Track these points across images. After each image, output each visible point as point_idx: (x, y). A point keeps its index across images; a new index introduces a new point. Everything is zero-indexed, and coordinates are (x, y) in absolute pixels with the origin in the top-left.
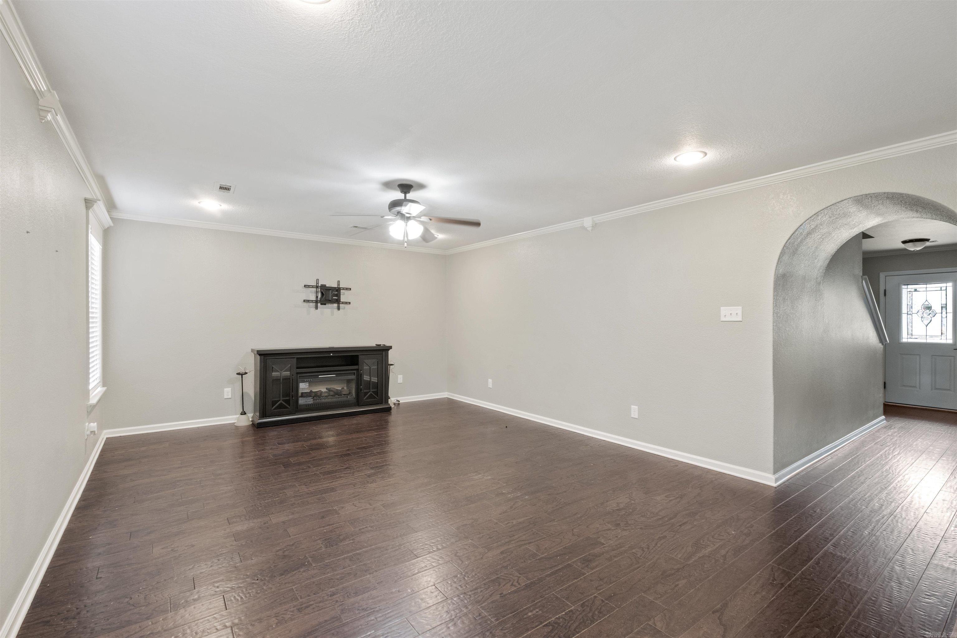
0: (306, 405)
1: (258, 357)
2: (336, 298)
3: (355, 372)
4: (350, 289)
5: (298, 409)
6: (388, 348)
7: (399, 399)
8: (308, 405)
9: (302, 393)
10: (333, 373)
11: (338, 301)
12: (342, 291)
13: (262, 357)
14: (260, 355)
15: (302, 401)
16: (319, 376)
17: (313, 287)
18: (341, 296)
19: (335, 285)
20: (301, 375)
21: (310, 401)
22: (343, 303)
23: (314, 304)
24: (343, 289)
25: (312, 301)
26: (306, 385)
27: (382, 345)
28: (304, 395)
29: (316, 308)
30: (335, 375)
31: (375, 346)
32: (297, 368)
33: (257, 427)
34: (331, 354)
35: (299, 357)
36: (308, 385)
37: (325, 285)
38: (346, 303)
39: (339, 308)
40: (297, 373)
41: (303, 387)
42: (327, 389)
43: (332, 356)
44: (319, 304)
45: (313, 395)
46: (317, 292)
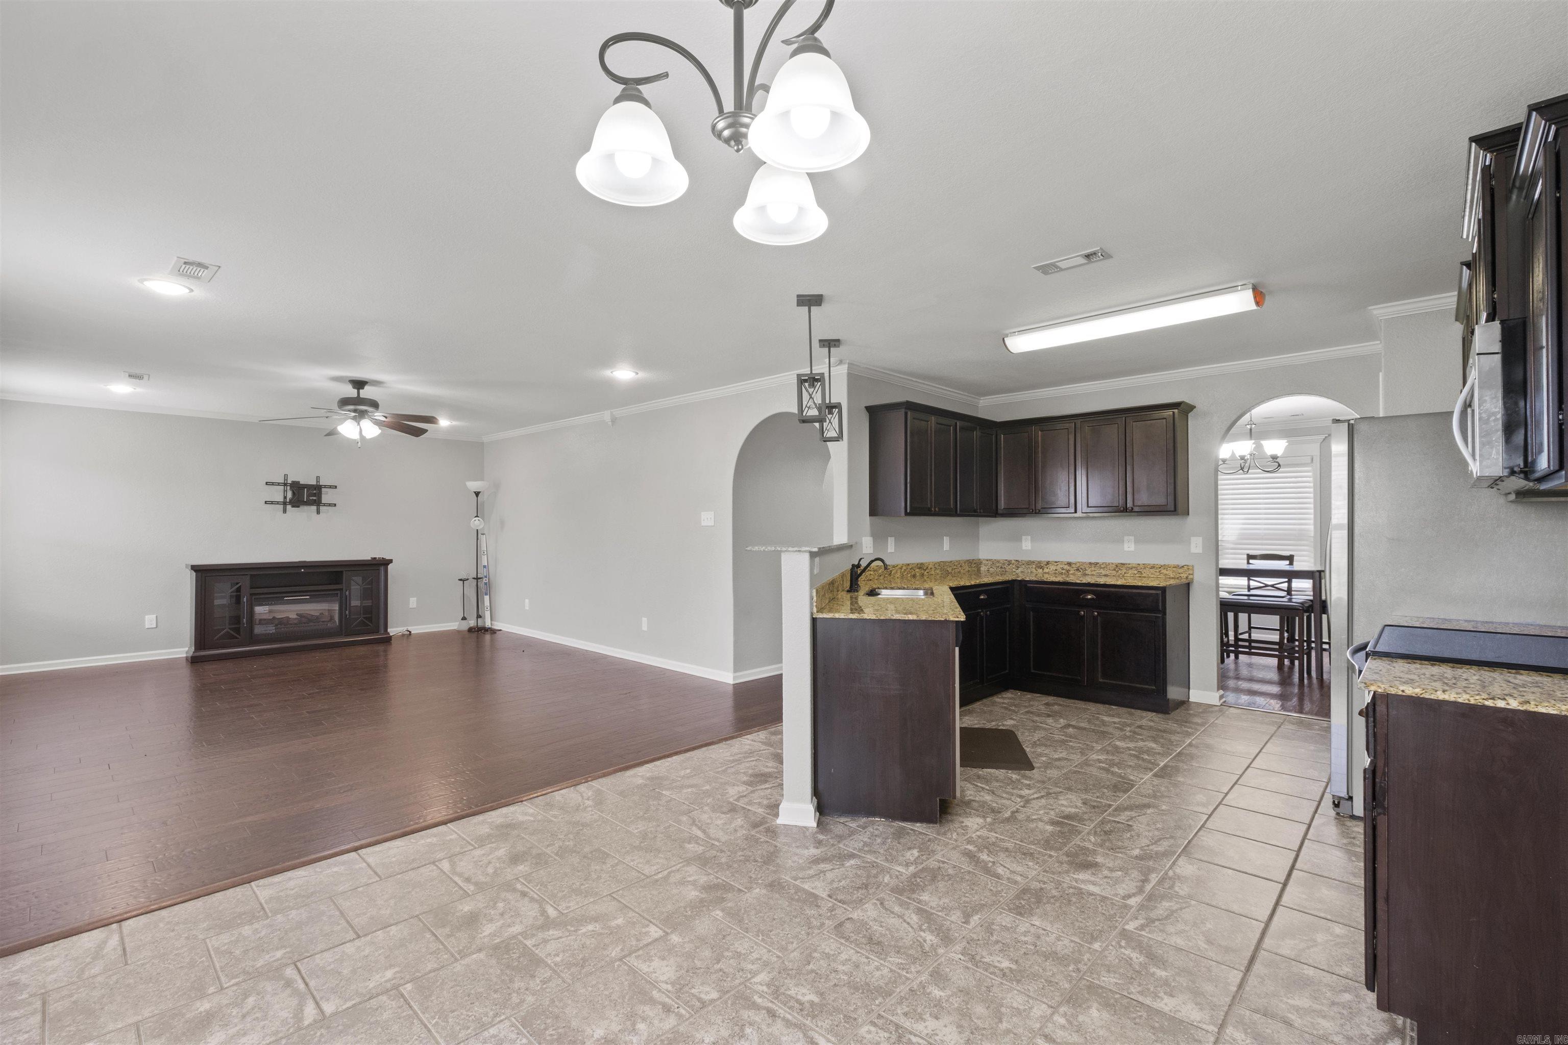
0: (265, 635)
1: (194, 574)
2: (315, 498)
3: (338, 592)
4: (336, 487)
5: (254, 639)
6: (386, 563)
7: (410, 629)
8: (268, 634)
9: (260, 620)
10: (305, 594)
11: (318, 503)
12: (323, 490)
13: (200, 574)
14: (195, 571)
15: (258, 630)
16: (284, 598)
17: (279, 484)
18: (323, 496)
19: (313, 482)
20: (257, 597)
21: (271, 629)
22: (325, 505)
23: (282, 506)
24: (325, 487)
25: (278, 503)
26: (266, 609)
27: (377, 559)
28: (262, 622)
29: (285, 511)
30: (308, 597)
31: (371, 559)
32: (251, 588)
33: (194, 661)
34: (302, 570)
35: (252, 573)
36: (268, 609)
38: (330, 505)
39: (318, 512)
40: (252, 595)
41: (261, 611)
42: (297, 615)
43: (303, 572)
44: (289, 507)
45: (277, 622)
46: (285, 491)
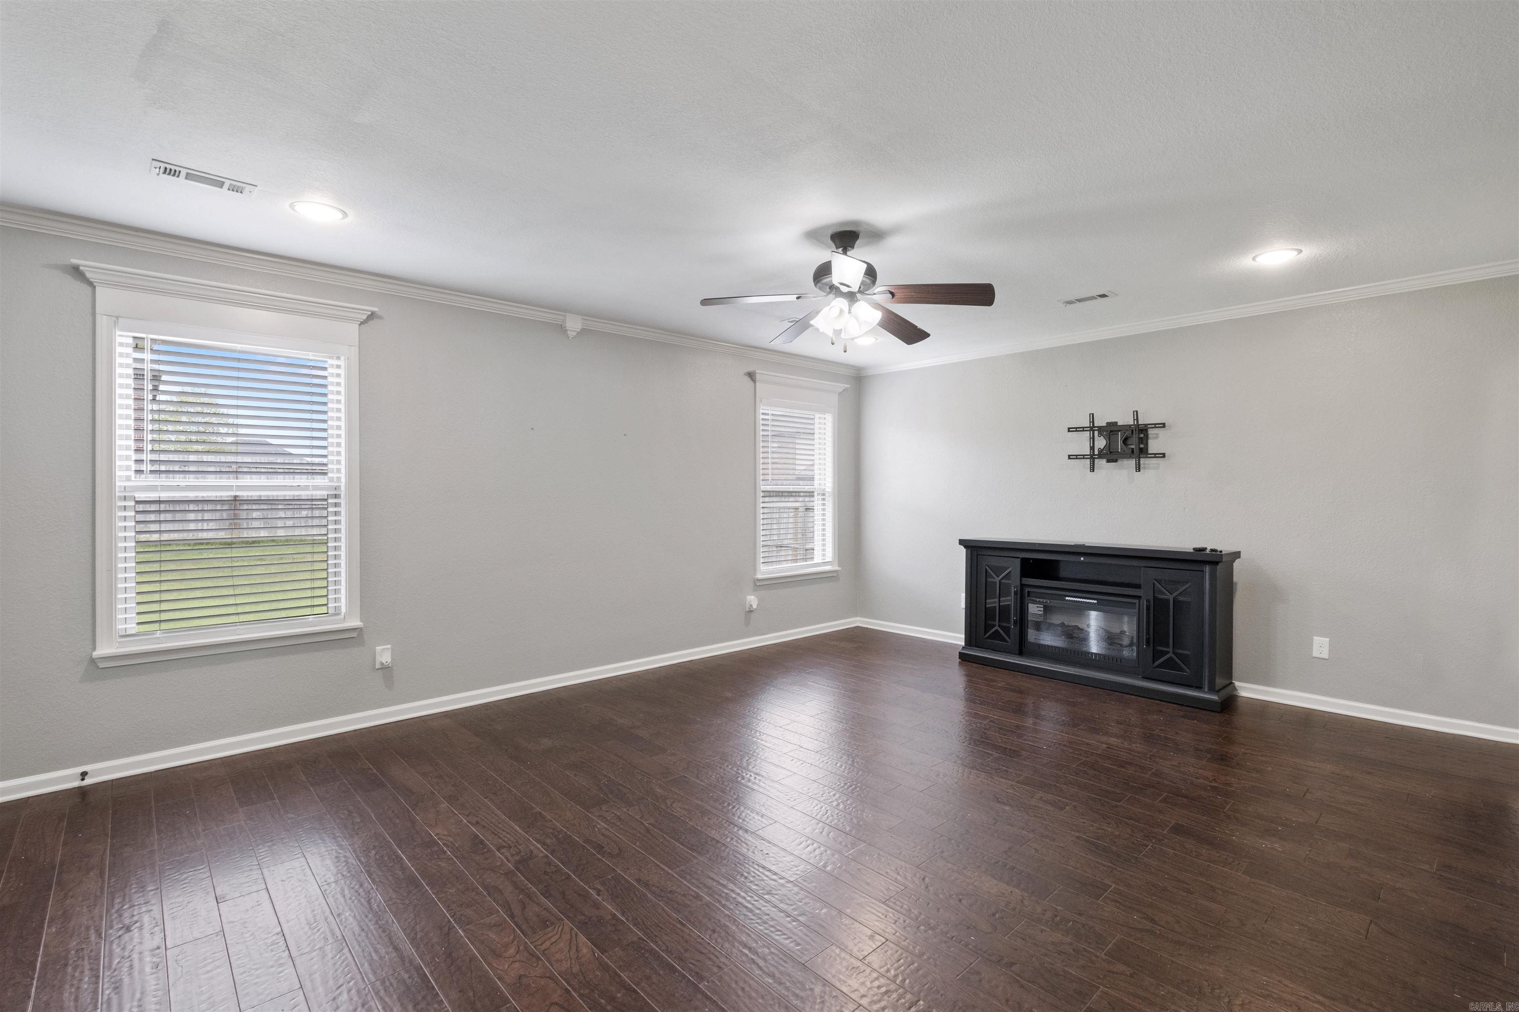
0: (1043, 647)
1: (966, 550)
2: (1139, 446)
3: (1136, 601)
4: (1170, 425)
5: (1026, 649)
10: (1095, 596)
11: (1141, 453)
12: (1151, 431)
13: (970, 552)
14: (966, 547)
15: (1034, 636)
16: (1067, 598)
17: (1083, 429)
18: (1150, 441)
20: (1029, 590)
22: (1149, 456)
23: (1089, 461)
24: (1154, 428)
25: (1082, 456)
26: (1039, 609)
27: (1208, 551)
29: (1095, 468)
30: (1096, 601)
31: (1193, 551)
32: (1023, 576)
33: (963, 658)
34: (1082, 559)
35: (1023, 556)
36: (1042, 609)
37: (1116, 423)
38: (1156, 456)
39: (1138, 468)
40: (1022, 584)
41: (1035, 611)
43: (1082, 562)
44: (1099, 462)
46: (1093, 438)
